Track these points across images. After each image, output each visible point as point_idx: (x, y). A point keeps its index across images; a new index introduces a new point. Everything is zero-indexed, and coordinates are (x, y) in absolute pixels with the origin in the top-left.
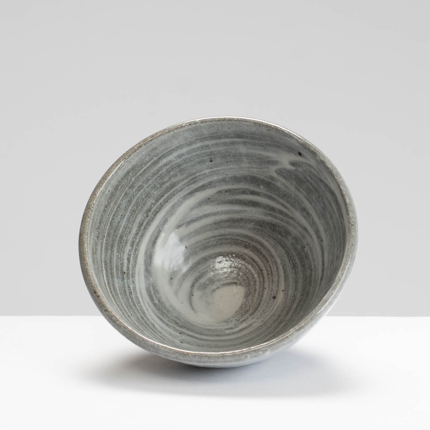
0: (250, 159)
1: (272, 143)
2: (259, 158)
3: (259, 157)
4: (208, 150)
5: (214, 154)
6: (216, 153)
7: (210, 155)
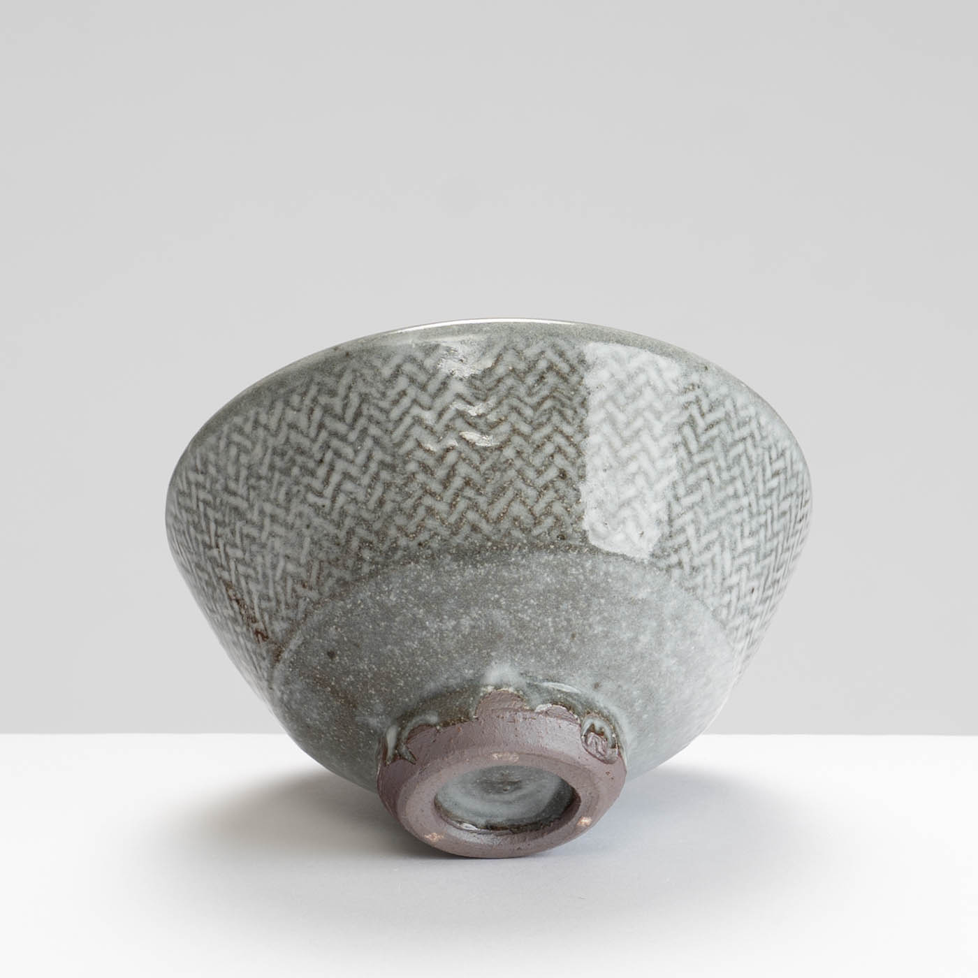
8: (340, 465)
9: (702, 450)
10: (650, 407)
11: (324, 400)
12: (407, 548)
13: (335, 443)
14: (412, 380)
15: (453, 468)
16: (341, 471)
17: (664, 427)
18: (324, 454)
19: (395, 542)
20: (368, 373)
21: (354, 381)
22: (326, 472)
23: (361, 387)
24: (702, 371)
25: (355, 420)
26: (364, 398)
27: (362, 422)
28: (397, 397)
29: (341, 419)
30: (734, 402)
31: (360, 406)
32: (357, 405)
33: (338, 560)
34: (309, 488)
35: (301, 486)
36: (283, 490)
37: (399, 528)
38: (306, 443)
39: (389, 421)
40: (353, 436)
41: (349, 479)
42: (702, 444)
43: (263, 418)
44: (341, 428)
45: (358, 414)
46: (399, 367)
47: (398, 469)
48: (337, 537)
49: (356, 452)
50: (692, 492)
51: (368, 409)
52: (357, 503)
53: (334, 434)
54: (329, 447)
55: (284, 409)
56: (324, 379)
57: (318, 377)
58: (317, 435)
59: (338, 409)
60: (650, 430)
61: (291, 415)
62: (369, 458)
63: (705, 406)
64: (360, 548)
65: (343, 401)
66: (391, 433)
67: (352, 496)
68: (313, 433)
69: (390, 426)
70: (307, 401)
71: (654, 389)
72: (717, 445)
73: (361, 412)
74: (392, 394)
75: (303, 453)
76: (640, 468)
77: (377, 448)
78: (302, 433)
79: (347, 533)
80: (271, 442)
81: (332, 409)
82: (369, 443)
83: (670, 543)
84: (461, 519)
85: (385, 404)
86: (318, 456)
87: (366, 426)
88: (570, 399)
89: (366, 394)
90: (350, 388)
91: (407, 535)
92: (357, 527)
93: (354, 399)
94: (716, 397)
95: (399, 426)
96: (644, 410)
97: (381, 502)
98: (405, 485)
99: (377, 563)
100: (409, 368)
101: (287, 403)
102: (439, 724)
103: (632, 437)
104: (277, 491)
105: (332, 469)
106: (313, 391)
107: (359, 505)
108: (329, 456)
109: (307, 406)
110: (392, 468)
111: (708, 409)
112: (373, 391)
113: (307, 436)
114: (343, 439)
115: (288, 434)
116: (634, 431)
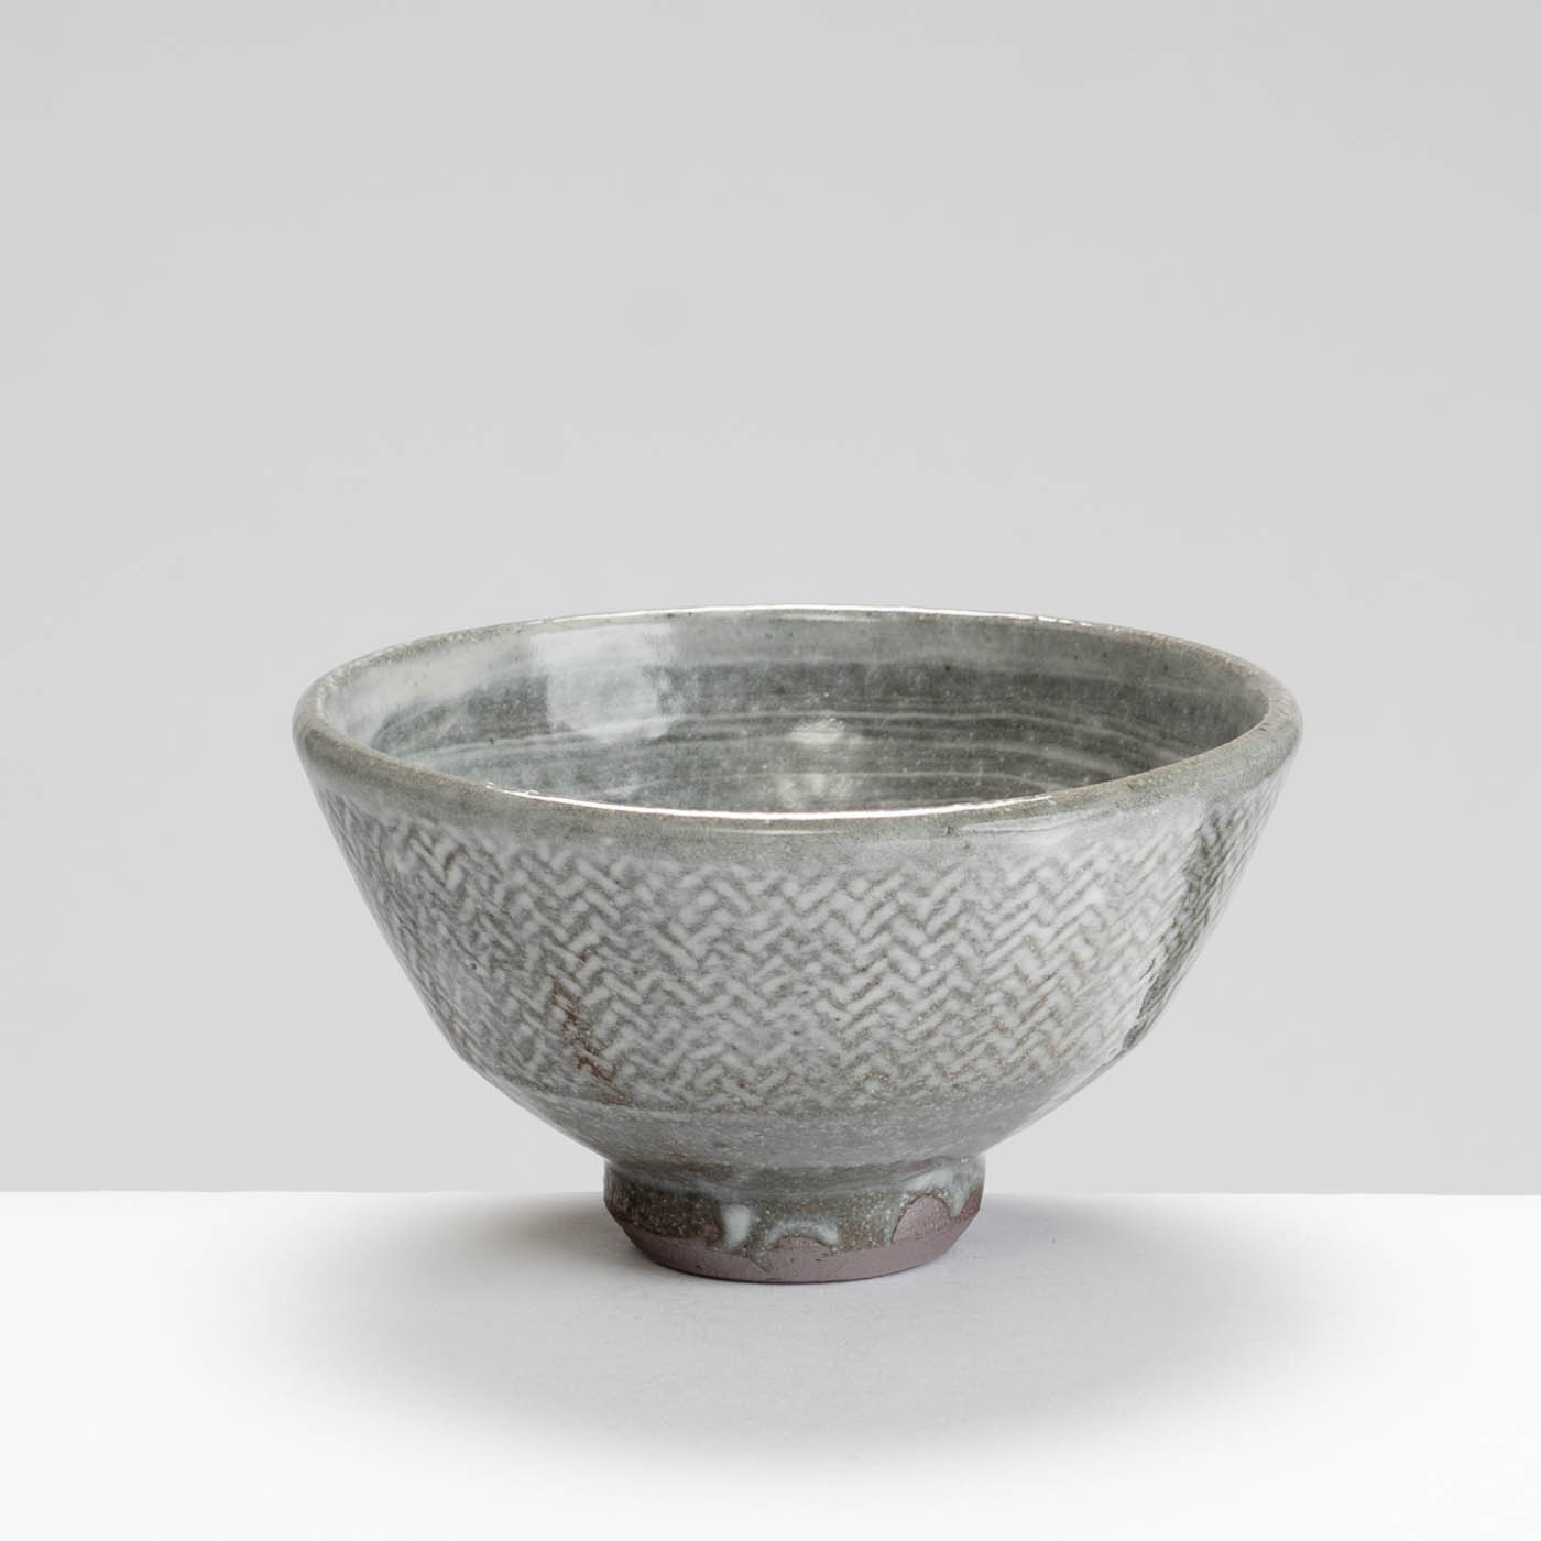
8: (892, 981)
10: (606, 942)
11: (904, 897)
12: (935, 1089)
13: (897, 953)
14: (1043, 890)
15: (1044, 998)
16: (889, 988)
18: (873, 963)
19: (924, 1081)
20: (988, 876)
21: (963, 883)
22: (865, 984)
23: (970, 893)
25: (941, 932)
26: (967, 907)
27: (951, 936)
28: (1014, 911)
29: (921, 925)
31: (957, 916)
32: (954, 912)
33: (822, 1081)
34: (826, 994)
35: (814, 988)
36: (778, 981)
37: (938, 1067)
38: (849, 941)
39: (990, 940)
40: (928, 951)
41: (897, 1001)
43: (791, 888)
44: (916, 937)
45: (949, 926)
46: (1033, 871)
47: (973, 1000)
48: (838, 1058)
49: (924, 971)
51: (968, 922)
52: (893, 1029)
53: (903, 943)
54: (885, 956)
55: (834, 891)
56: (918, 872)
57: (910, 867)
58: (874, 936)
59: (922, 913)
61: (841, 901)
62: (940, 981)
64: (867, 1077)
65: (935, 905)
66: (987, 955)
67: (890, 1020)
68: (867, 931)
69: (989, 946)
70: (879, 893)
73: (955, 924)
74: (1009, 906)
75: (839, 952)
77: (958, 972)
78: (850, 928)
79: (857, 1057)
80: (789, 920)
81: (913, 911)
82: (949, 963)
84: (1023, 1057)
85: (992, 918)
86: (862, 963)
87: (954, 942)
89: (974, 903)
90: (953, 891)
91: (944, 1075)
92: (877, 1055)
93: (953, 906)
95: (1000, 947)
96: (598, 945)
97: (930, 1034)
98: (974, 1019)
99: (882, 1098)
100: (1045, 873)
101: (843, 885)
102: (837, 1246)
104: (767, 978)
105: (877, 981)
106: (893, 883)
107: (896, 1032)
108: (880, 966)
109: (874, 897)
110: (967, 997)
112: (986, 902)
113: (857, 934)
114: (913, 951)
115: (825, 922)
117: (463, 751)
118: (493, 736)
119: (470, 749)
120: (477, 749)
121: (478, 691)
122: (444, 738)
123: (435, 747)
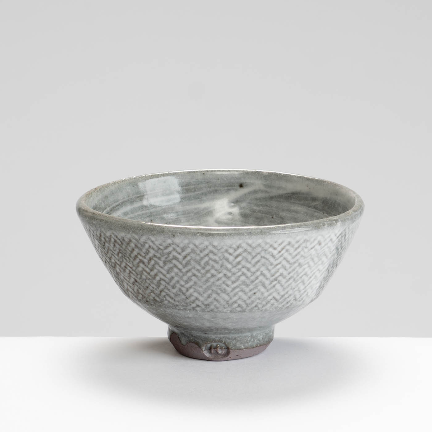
0: (187, 217)
1: (209, 189)
2: (196, 214)
3: (196, 211)
4: (147, 211)
5: (154, 215)
6: (155, 214)
7: (149, 216)
9: (185, 266)
10: (155, 256)
17: (163, 262)
24: (172, 238)
30: (194, 244)
42: (184, 264)
50: (188, 282)
60: (158, 264)
63: (179, 250)
71: (153, 249)
72: (193, 263)
76: (161, 278)
83: (188, 301)
88: (126, 254)
94: (183, 245)
96: (153, 257)
103: (152, 268)
111: (181, 251)
116: (152, 265)
117: (315, 211)
118: (325, 212)
119: (317, 212)
120: (319, 213)
121: (326, 198)
122: (312, 206)
123: (309, 207)
